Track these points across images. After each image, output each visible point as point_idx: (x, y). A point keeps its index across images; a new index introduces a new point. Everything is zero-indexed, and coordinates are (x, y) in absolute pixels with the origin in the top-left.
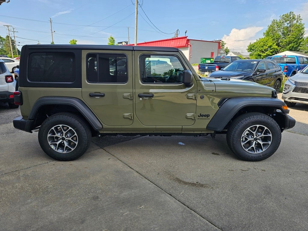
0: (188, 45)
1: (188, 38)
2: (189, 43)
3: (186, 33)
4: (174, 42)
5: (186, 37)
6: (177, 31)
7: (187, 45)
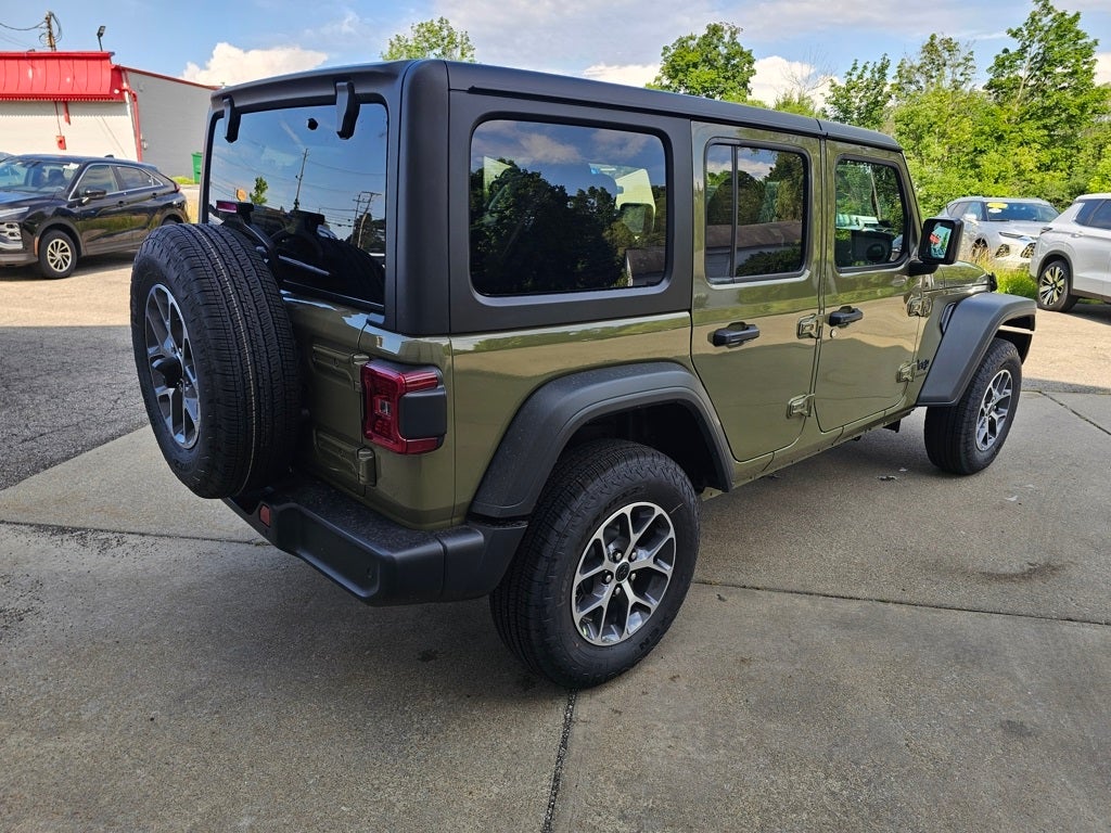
0: (122, 91)
1: (115, 61)
2: (125, 85)
3: (100, 35)
4: (40, 71)
5: (106, 57)
6: (48, 20)
7: (117, 92)
